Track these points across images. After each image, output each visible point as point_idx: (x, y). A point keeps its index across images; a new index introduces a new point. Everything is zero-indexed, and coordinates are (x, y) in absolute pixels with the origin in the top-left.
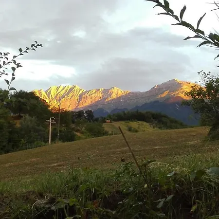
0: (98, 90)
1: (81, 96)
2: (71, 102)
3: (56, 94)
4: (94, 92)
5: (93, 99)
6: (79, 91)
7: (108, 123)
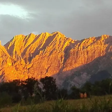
0: (99, 38)
1: (67, 51)
2: (50, 62)
3: (23, 49)
4: (91, 41)
5: (90, 54)
6: (65, 42)
7: (84, 98)
